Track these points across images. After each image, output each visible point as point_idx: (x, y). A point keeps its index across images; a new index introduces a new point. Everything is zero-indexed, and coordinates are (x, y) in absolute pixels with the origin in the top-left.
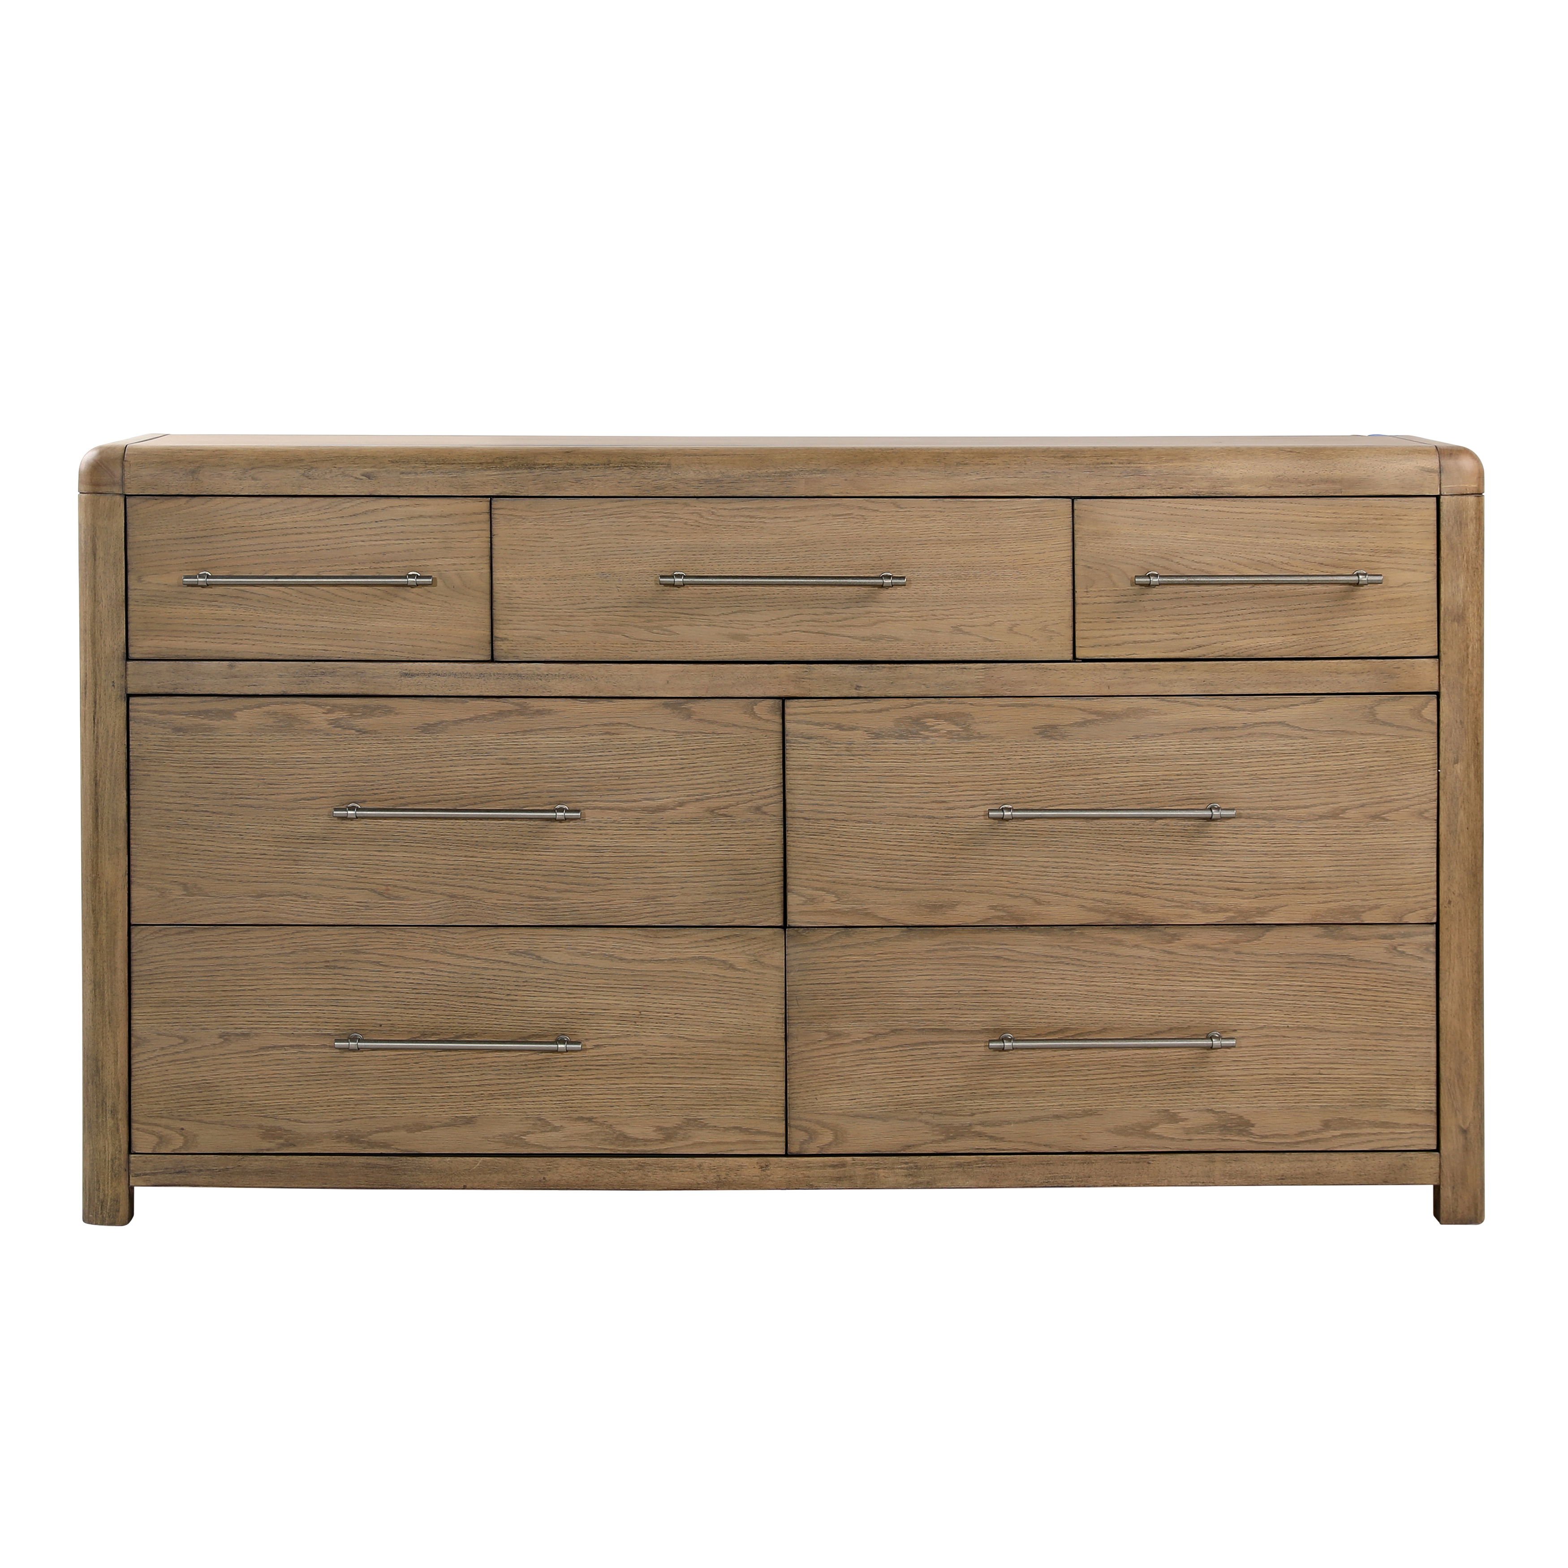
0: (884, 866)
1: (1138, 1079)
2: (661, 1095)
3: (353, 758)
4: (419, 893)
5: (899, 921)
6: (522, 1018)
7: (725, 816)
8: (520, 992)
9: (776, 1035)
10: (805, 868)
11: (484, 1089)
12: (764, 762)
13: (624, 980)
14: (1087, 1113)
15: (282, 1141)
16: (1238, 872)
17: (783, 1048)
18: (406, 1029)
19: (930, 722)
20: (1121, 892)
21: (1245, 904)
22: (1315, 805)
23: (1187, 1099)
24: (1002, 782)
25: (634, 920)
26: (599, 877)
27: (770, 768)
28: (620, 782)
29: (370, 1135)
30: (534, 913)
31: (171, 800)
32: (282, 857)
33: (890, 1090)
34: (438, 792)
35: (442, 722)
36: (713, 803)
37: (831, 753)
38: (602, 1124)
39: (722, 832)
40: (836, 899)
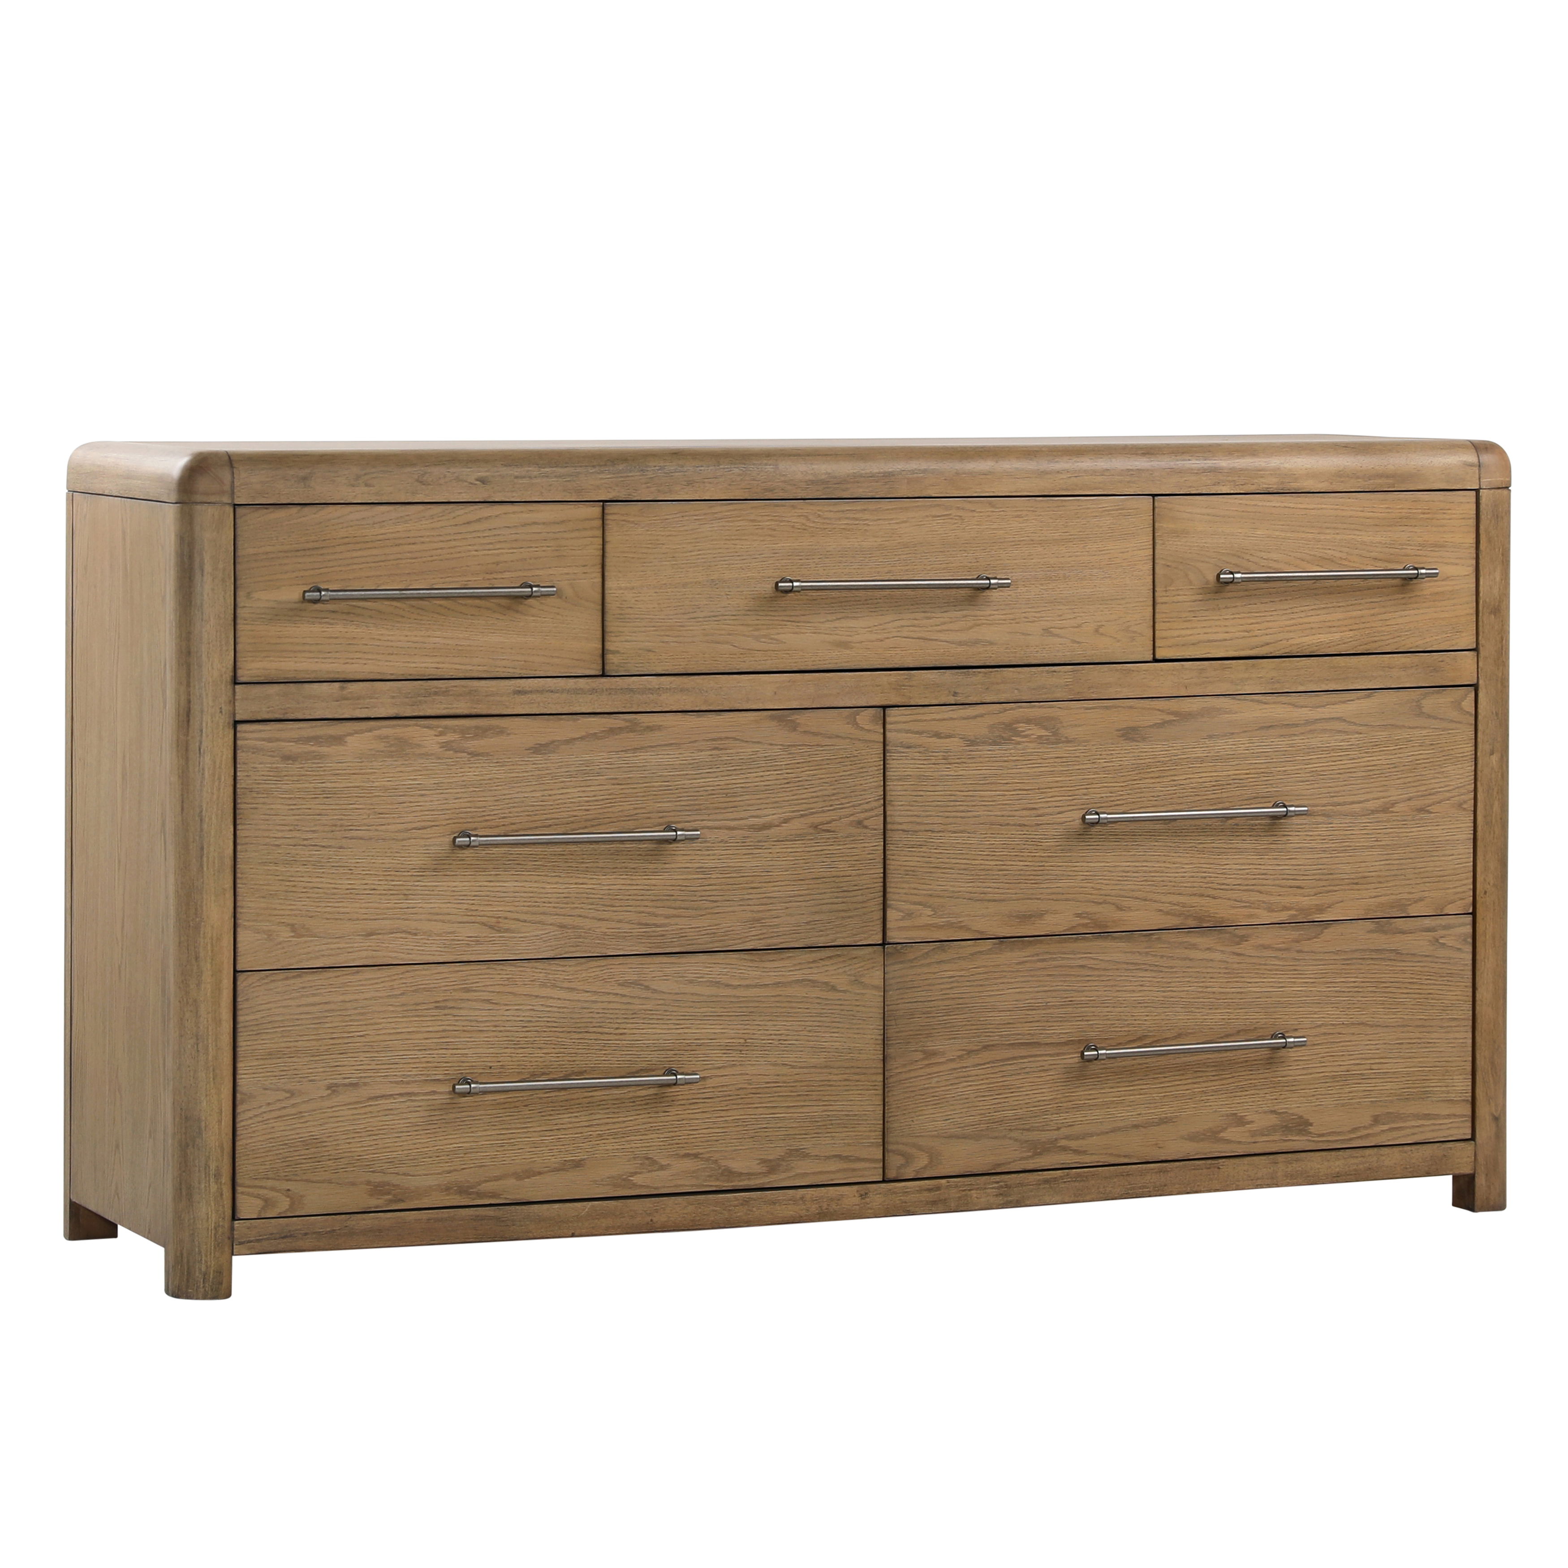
0: (977, 877)
2: (765, 1126)
3: (464, 783)
4: (530, 924)
5: (991, 933)
6: (630, 1053)
7: (828, 831)
8: (629, 1025)
9: (874, 1057)
10: (903, 882)
11: (593, 1129)
12: (865, 774)
13: (731, 1007)
14: (1164, 1121)
15: (390, 1197)
16: (1300, 870)
17: (881, 1071)
18: (517, 1070)
19: (1021, 727)
20: (1195, 895)
21: (1306, 901)
22: (1368, 800)
23: (1253, 1102)
24: (1088, 787)
25: (739, 944)
26: (706, 900)
27: (871, 780)
28: (728, 799)
29: (480, 1185)
30: (643, 941)
31: (280, 835)
32: (391, 892)
33: (981, 1108)
34: (549, 816)
35: (553, 742)
36: (816, 819)
37: (929, 762)
38: (708, 1160)
39: (825, 848)
40: (933, 913)
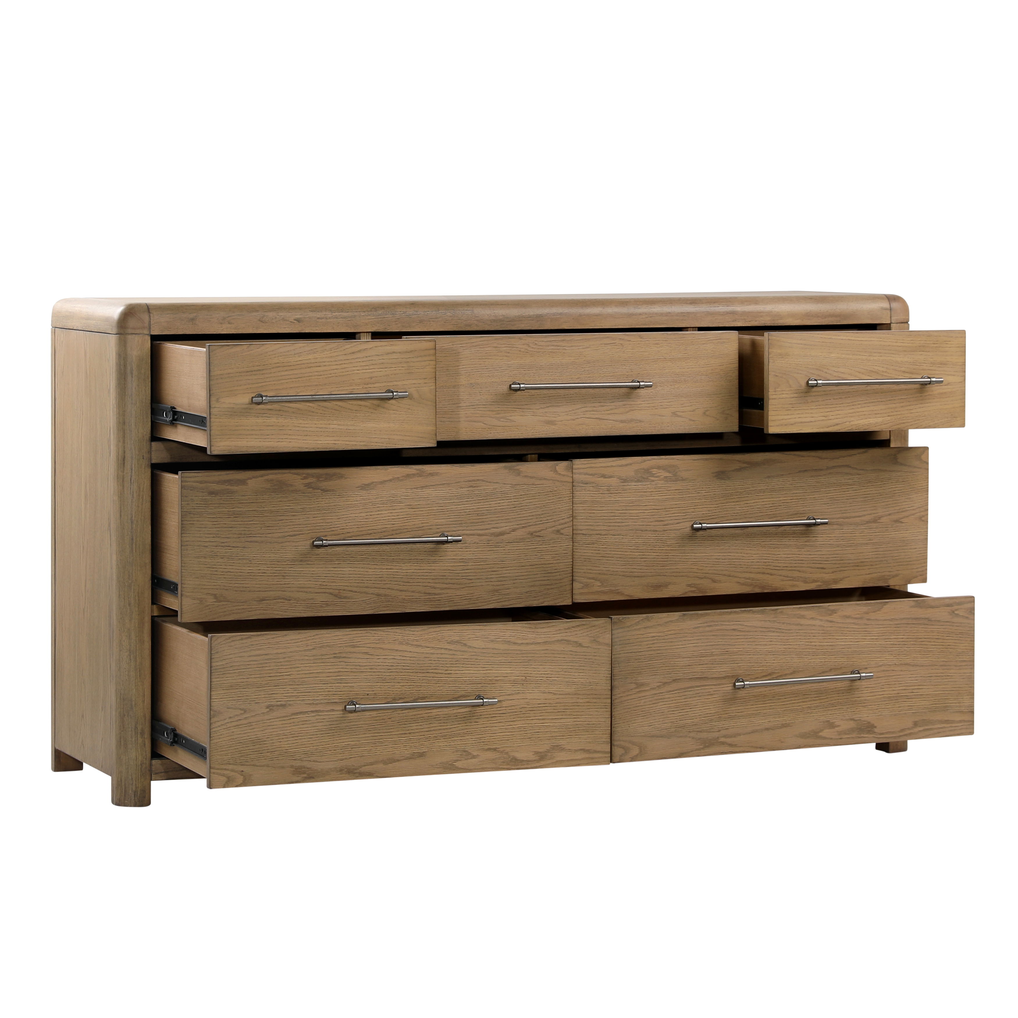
1: (813, 702)
2: (537, 731)
6: (454, 685)
8: (453, 668)
9: (605, 688)
11: (431, 733)
12: (562, 501)
14: (786, 727)
15: (305, 775)
17: (610, 696)
18: (384, 696)
23: (840, 713)
27: (566, 505)
29: (361, 768)
31: (207, 540)
33: (672, 718)
35: (373, 482)
